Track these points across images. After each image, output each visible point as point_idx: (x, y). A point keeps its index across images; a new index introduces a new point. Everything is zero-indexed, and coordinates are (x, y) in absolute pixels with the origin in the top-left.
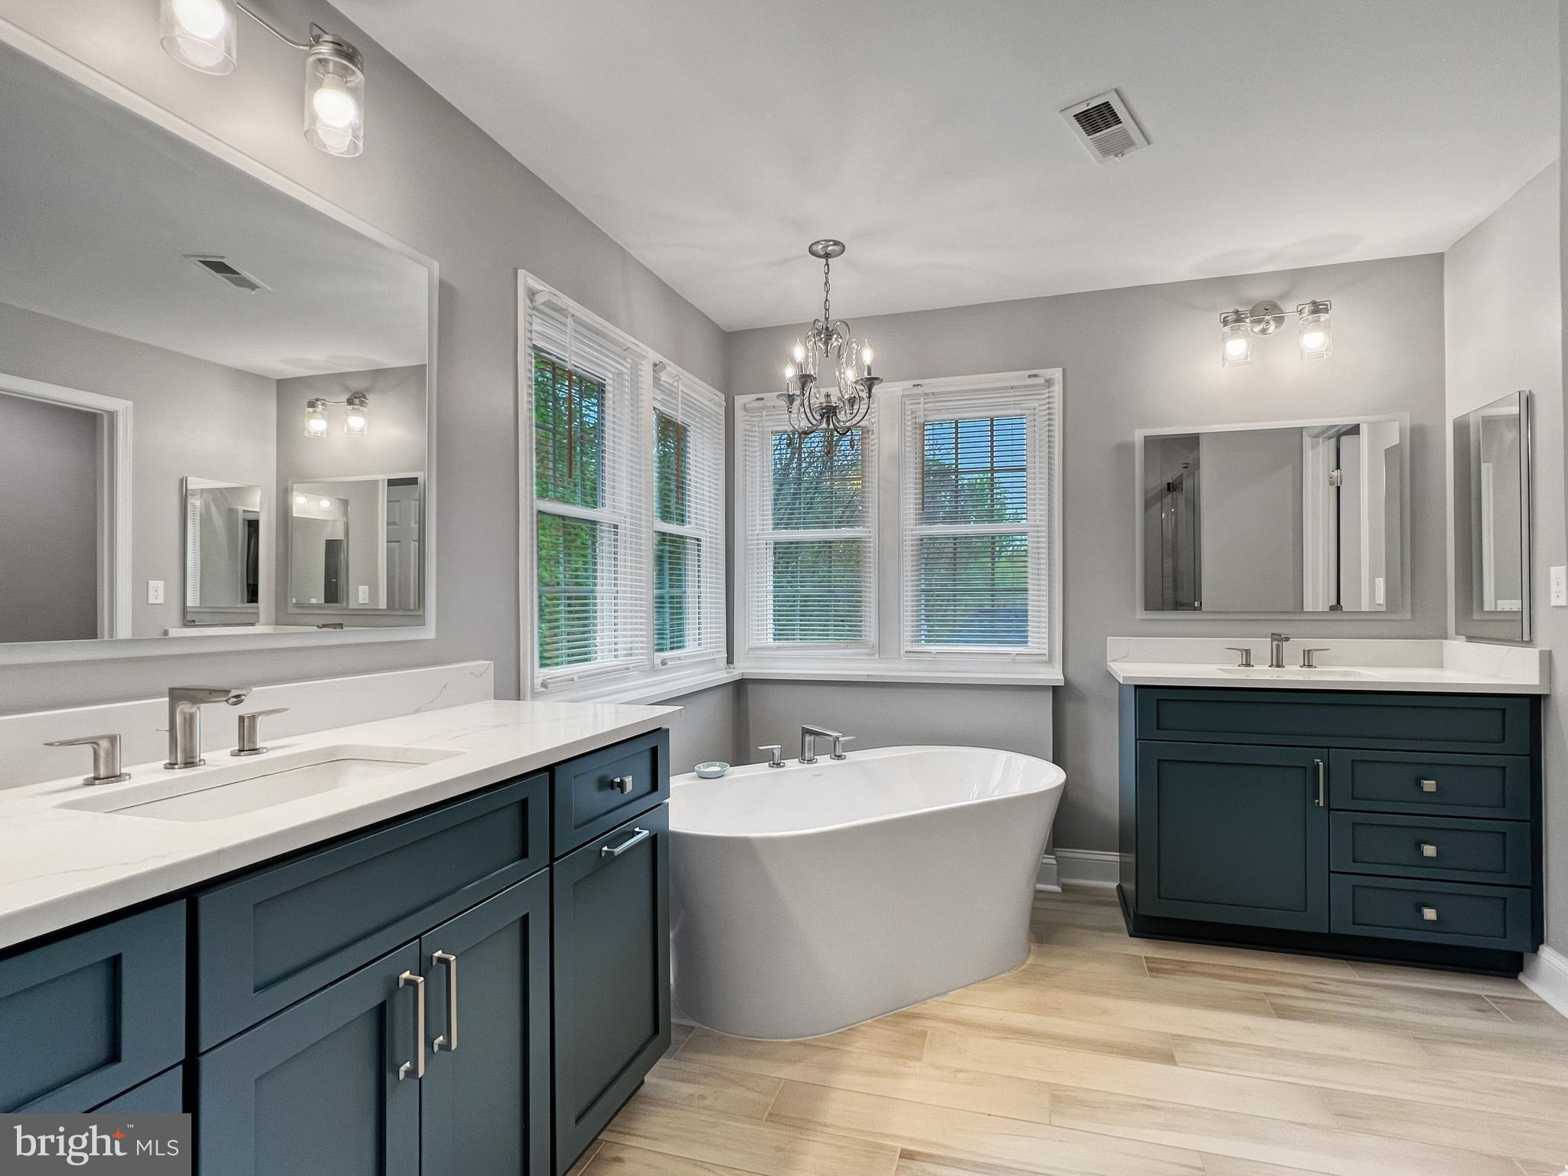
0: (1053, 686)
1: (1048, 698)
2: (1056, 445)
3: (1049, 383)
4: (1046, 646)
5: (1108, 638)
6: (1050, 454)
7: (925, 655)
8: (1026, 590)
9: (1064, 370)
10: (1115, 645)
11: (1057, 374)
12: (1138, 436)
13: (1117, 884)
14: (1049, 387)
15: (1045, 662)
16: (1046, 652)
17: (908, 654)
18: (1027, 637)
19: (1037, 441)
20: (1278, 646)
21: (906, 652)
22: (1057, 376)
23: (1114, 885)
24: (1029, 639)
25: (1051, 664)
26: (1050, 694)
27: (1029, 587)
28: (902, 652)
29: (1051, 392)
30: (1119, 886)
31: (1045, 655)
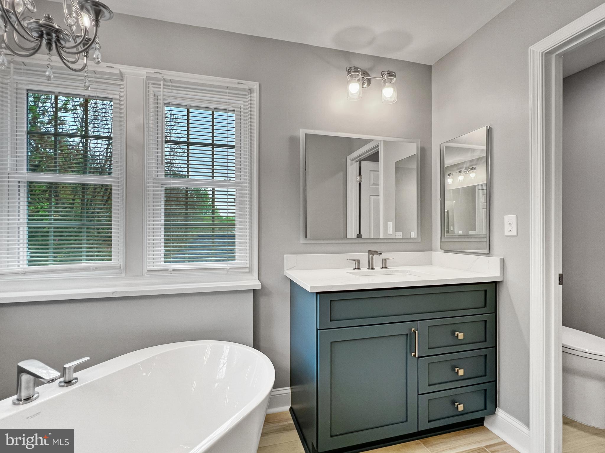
0: (254, 290)
1: (250, 298)
2: (255, 139)
3: (251, 91)
4: (248, 262)
5: (285, 255)
6: (251, 144)
7: (164, 272)
8: (234, 225)
9: (260, 85)
10: (289, 259)
11: (255, 86)
12: (302, 133)
13: (289, 407)
14: (250, 94)
15: (246, 272)
16: (248, 266)
17: (149, 273)
18: (234, 257)
19: (242, 130)
20: (372, 258)
21: (148, 271)
22: (255, 87)
23: (287, 408)
24: (236, 258)
25: (251, 273)
26: (251, 295)
27: (236, 223)
28: (145, 271)
29: (252, 97)
30: (291, 409)
31: (248, 268)
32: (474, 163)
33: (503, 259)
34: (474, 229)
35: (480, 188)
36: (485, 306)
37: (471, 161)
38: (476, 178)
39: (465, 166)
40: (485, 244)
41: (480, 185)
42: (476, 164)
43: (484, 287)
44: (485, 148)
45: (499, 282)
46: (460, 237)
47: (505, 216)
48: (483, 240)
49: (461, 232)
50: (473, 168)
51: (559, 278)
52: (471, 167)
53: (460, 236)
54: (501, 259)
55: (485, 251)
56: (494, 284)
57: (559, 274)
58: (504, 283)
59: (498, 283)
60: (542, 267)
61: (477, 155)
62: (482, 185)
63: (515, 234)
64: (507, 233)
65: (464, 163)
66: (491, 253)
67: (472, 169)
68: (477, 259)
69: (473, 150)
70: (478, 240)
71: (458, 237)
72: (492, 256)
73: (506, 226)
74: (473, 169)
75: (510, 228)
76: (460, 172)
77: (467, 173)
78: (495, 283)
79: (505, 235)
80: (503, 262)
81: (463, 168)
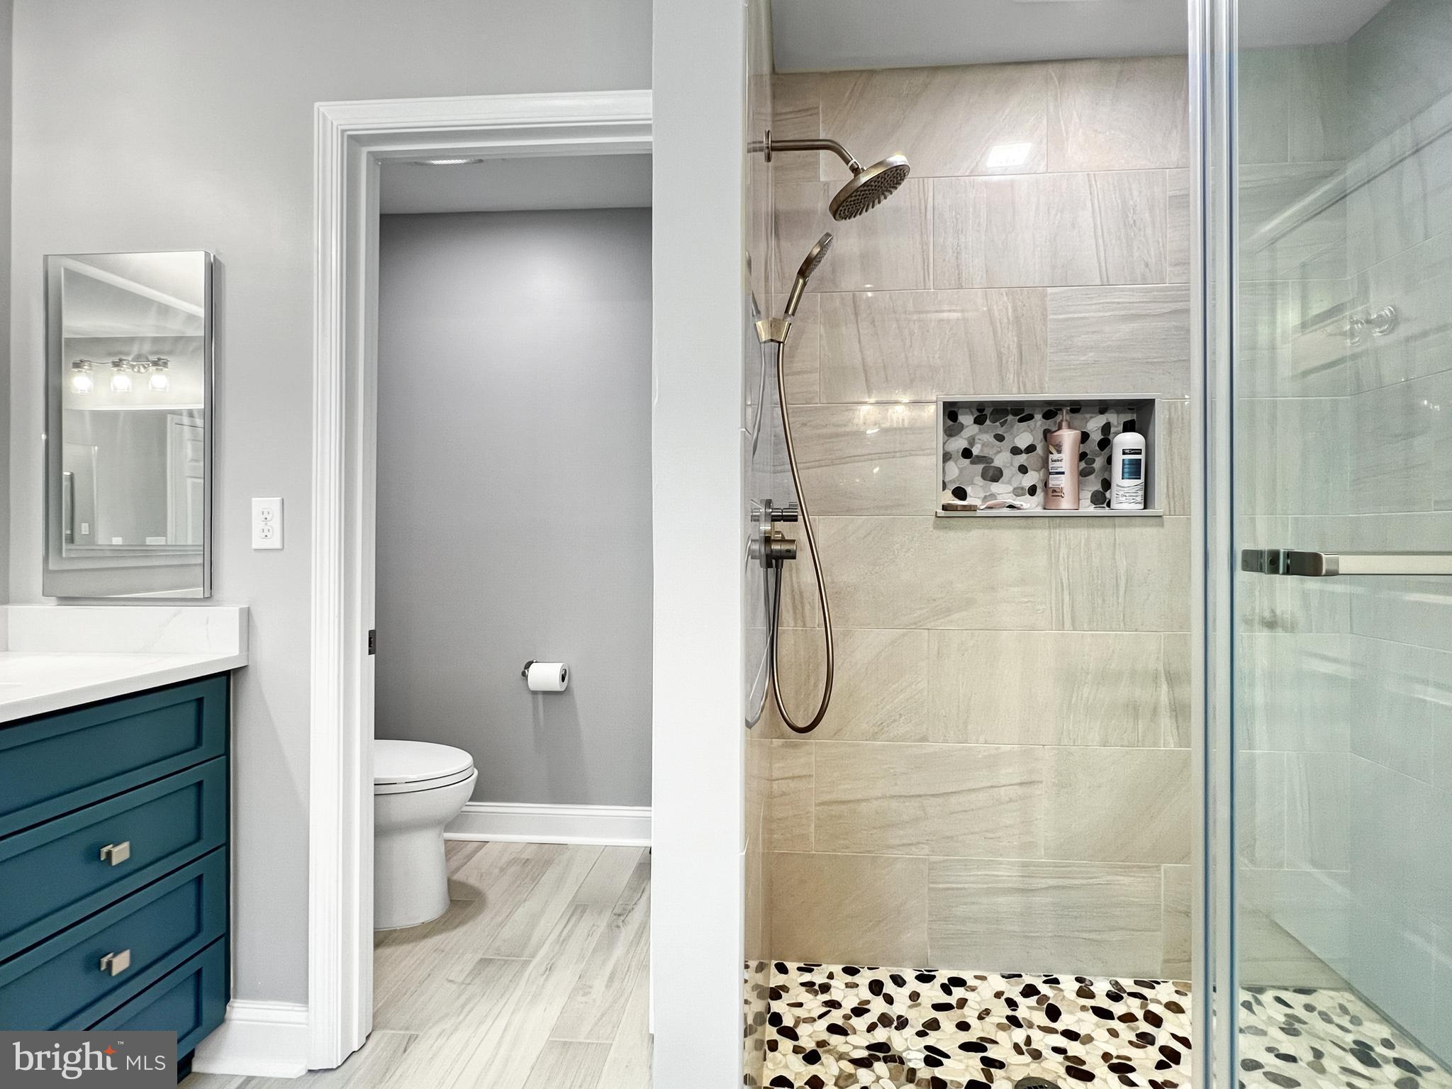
32: (167, 347)
33: (249, 609)
34: (163, 533)
35: (186, 420)
36: (198, 742)
37: (155, 340)
38: (167, 390)
39: (135, 349)
40: (199, 570)
41: (185, 413)
42: (170, 353)
43: (194, 693)
44: (200, 311)
45: (236, 671)
46: (116, 554)
47: (253, 499)
48: (193, 561)
49: (117, 541)
50: (159, 359)
51: (370, 639)
52: (154, 358)
53: (117, 552)
54: (241, 610)
55: (198, 592)
56: (224, 678)
57: (370, 632)
58: (251, 670)
59: (234, 674)
60: (337, 620)
61: (174, 327)
62: (191, 414)
63: (278, 545)
64: (257, 543)
65: (132, 340)
66: (216, 596)
67: (155, 363)
68: (175, 616)
69: (164, 310)
70: (176, 562)
71: (108, 554)
72: (218, 604)
73: (257, 525)
74: (160, 362)
75: (266, 531)
76: (116, 364)
77: (139, 371)
78: (227, 674)
79: (254, 546)
80: (247, 617)
81: (128, 354)
